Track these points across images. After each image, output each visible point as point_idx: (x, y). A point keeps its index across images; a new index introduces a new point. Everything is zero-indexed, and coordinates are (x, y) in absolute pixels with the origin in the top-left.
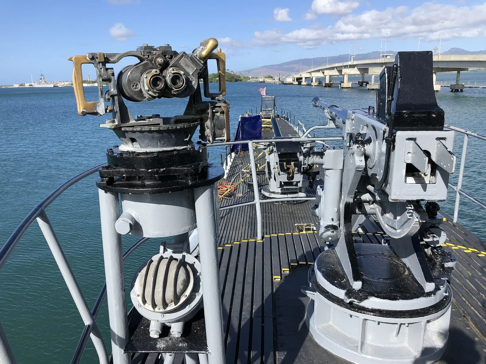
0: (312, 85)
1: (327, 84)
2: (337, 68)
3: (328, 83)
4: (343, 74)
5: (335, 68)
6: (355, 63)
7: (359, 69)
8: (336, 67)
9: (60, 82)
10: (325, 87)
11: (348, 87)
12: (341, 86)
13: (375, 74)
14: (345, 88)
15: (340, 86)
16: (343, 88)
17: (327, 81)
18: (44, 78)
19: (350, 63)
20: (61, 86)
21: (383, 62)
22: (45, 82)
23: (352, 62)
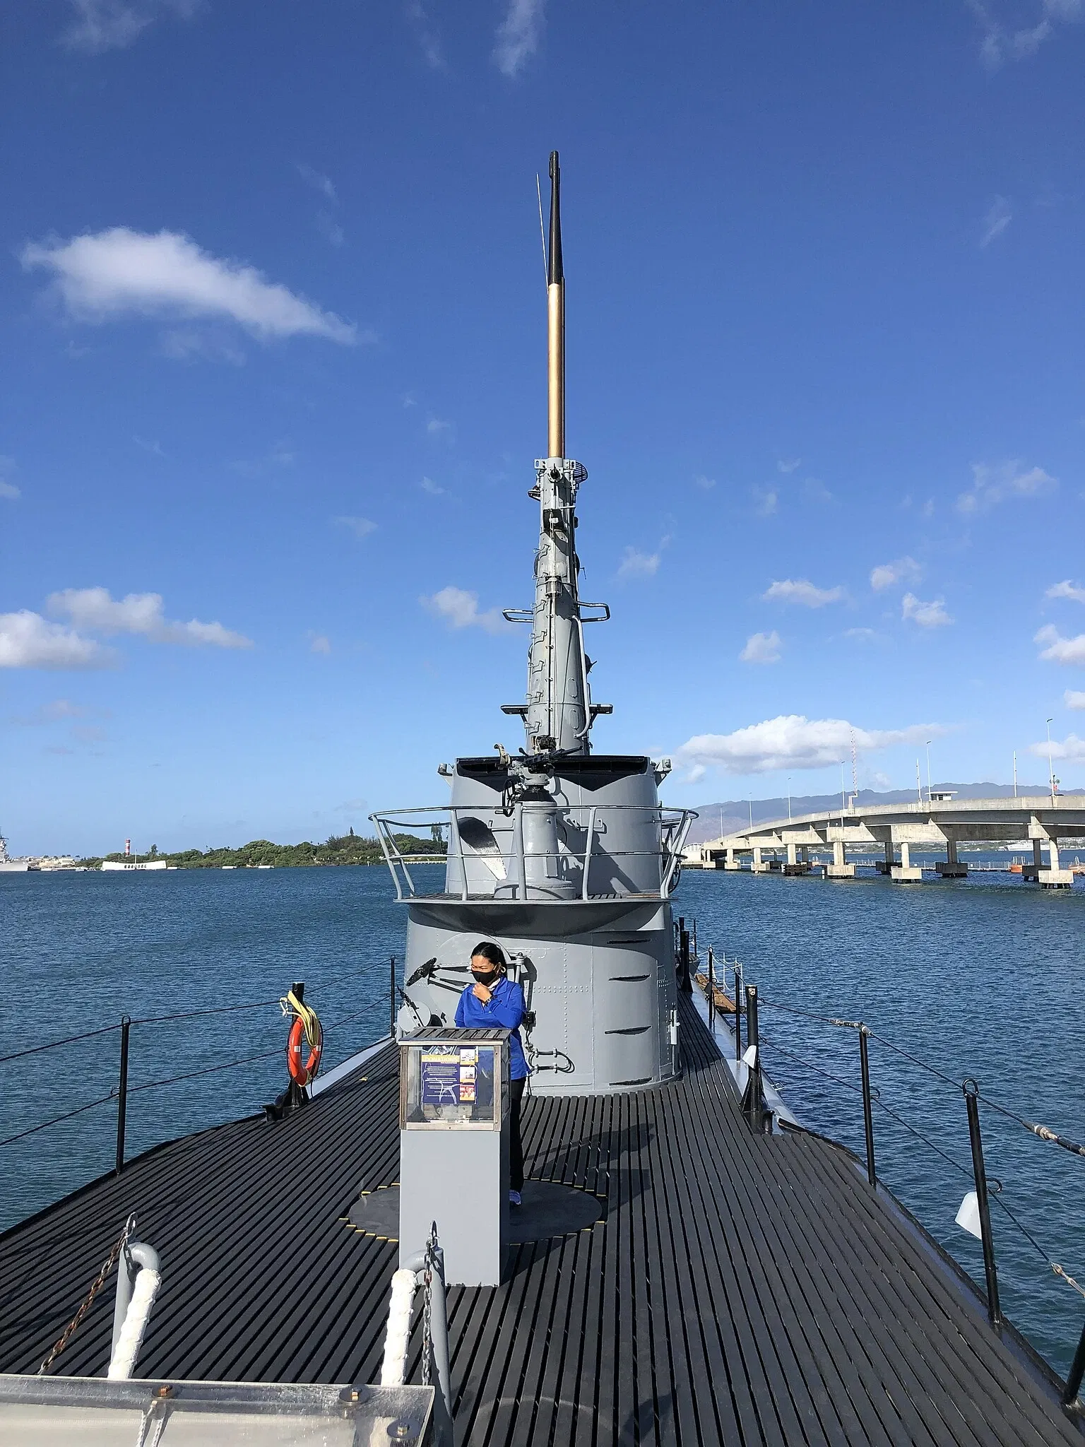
0: (752, 869)
1: (790, 866)
2: (817, 826)
3: (795, 866)
4: (829, 840)
5: (811, 826)
6: (859, 812)
7: (871, 829)
8: (813, 824)
9: (46, 857)
10: (787, 874)
11: (845, 875)
12: (826, 872)
13: (909, 840)
14: (837, 877)
15: (823, 872)
16: (831, 877)
17: (792, 861)
18: (5, 845)
19: (844, 813)
20: (50, 869)
21: (928, 811)
22: (6, 856)
23: (851, 809)
